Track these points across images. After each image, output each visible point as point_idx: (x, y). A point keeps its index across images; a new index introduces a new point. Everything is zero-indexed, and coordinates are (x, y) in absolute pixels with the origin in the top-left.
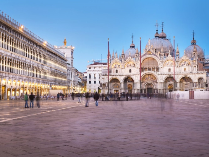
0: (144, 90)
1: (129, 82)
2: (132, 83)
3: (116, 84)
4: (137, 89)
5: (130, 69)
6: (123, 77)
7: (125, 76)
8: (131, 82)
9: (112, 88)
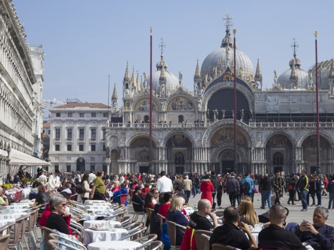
0: (216, 166)
1: (177, 146)
2: (186, 149)
3: (144, 150)
4: (201, 164)
5: (180, 114)
6: (165, 134)
7: (169, 132)
8: (183, 146)
9: (136, 161)
